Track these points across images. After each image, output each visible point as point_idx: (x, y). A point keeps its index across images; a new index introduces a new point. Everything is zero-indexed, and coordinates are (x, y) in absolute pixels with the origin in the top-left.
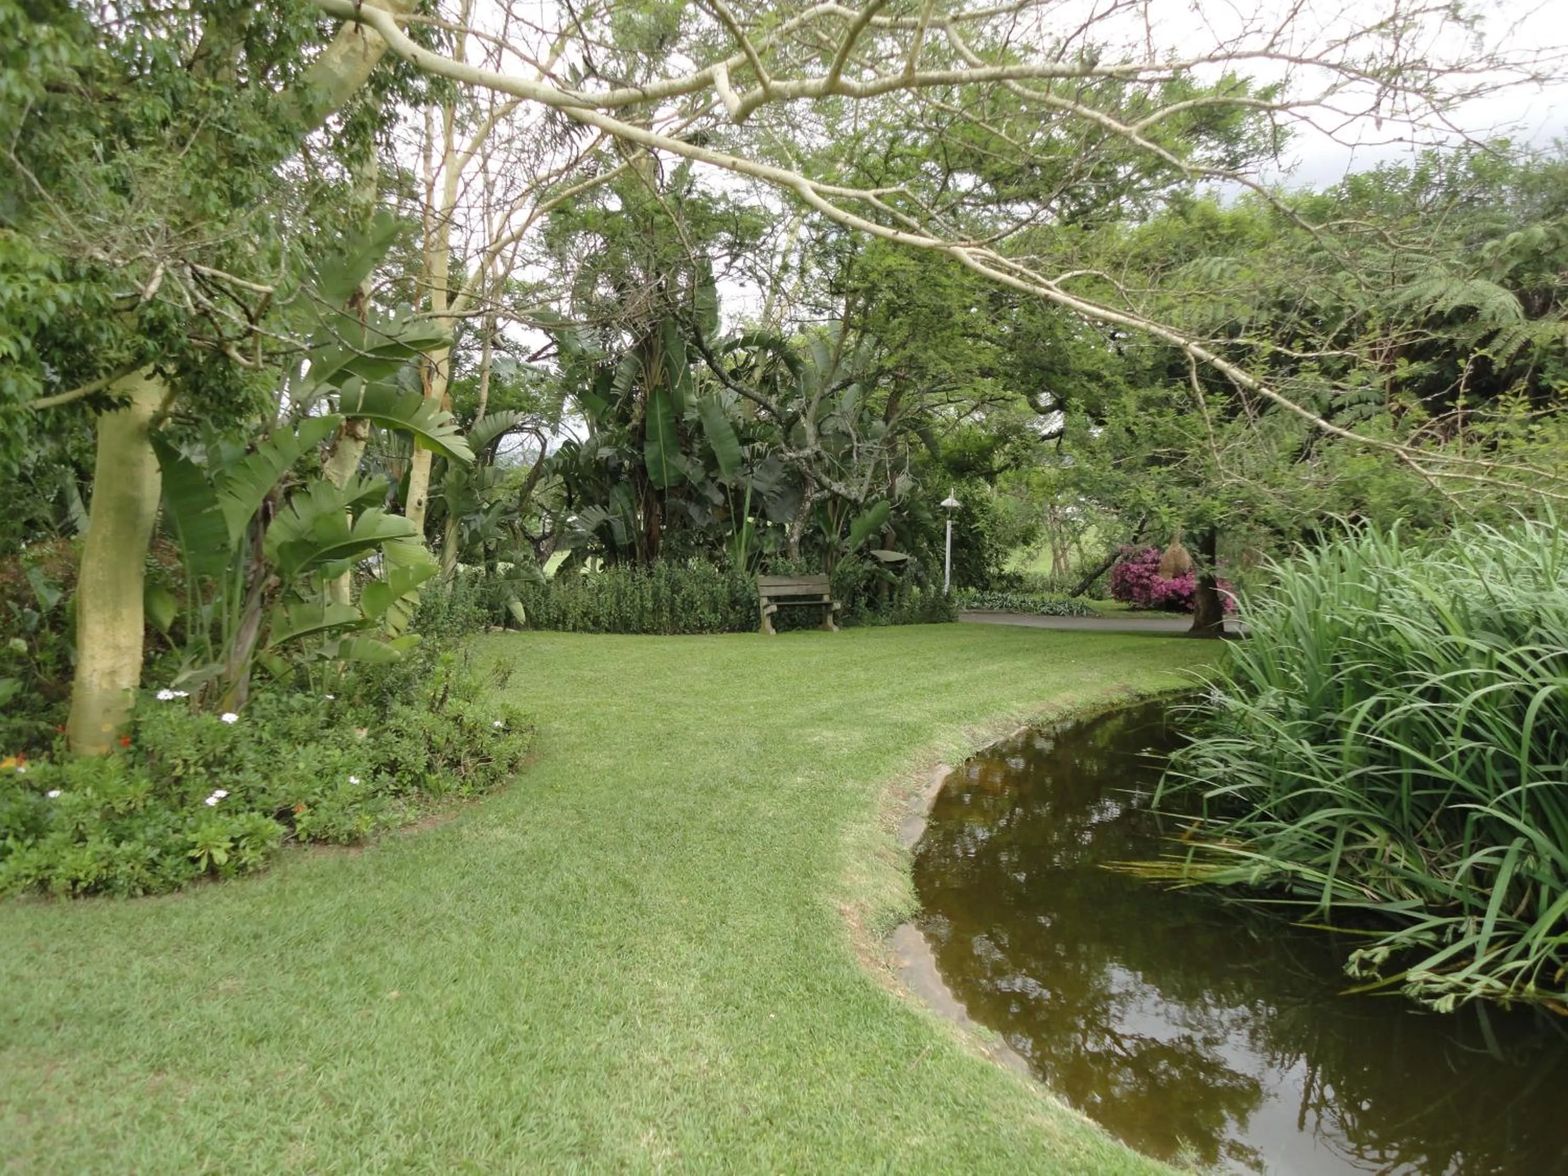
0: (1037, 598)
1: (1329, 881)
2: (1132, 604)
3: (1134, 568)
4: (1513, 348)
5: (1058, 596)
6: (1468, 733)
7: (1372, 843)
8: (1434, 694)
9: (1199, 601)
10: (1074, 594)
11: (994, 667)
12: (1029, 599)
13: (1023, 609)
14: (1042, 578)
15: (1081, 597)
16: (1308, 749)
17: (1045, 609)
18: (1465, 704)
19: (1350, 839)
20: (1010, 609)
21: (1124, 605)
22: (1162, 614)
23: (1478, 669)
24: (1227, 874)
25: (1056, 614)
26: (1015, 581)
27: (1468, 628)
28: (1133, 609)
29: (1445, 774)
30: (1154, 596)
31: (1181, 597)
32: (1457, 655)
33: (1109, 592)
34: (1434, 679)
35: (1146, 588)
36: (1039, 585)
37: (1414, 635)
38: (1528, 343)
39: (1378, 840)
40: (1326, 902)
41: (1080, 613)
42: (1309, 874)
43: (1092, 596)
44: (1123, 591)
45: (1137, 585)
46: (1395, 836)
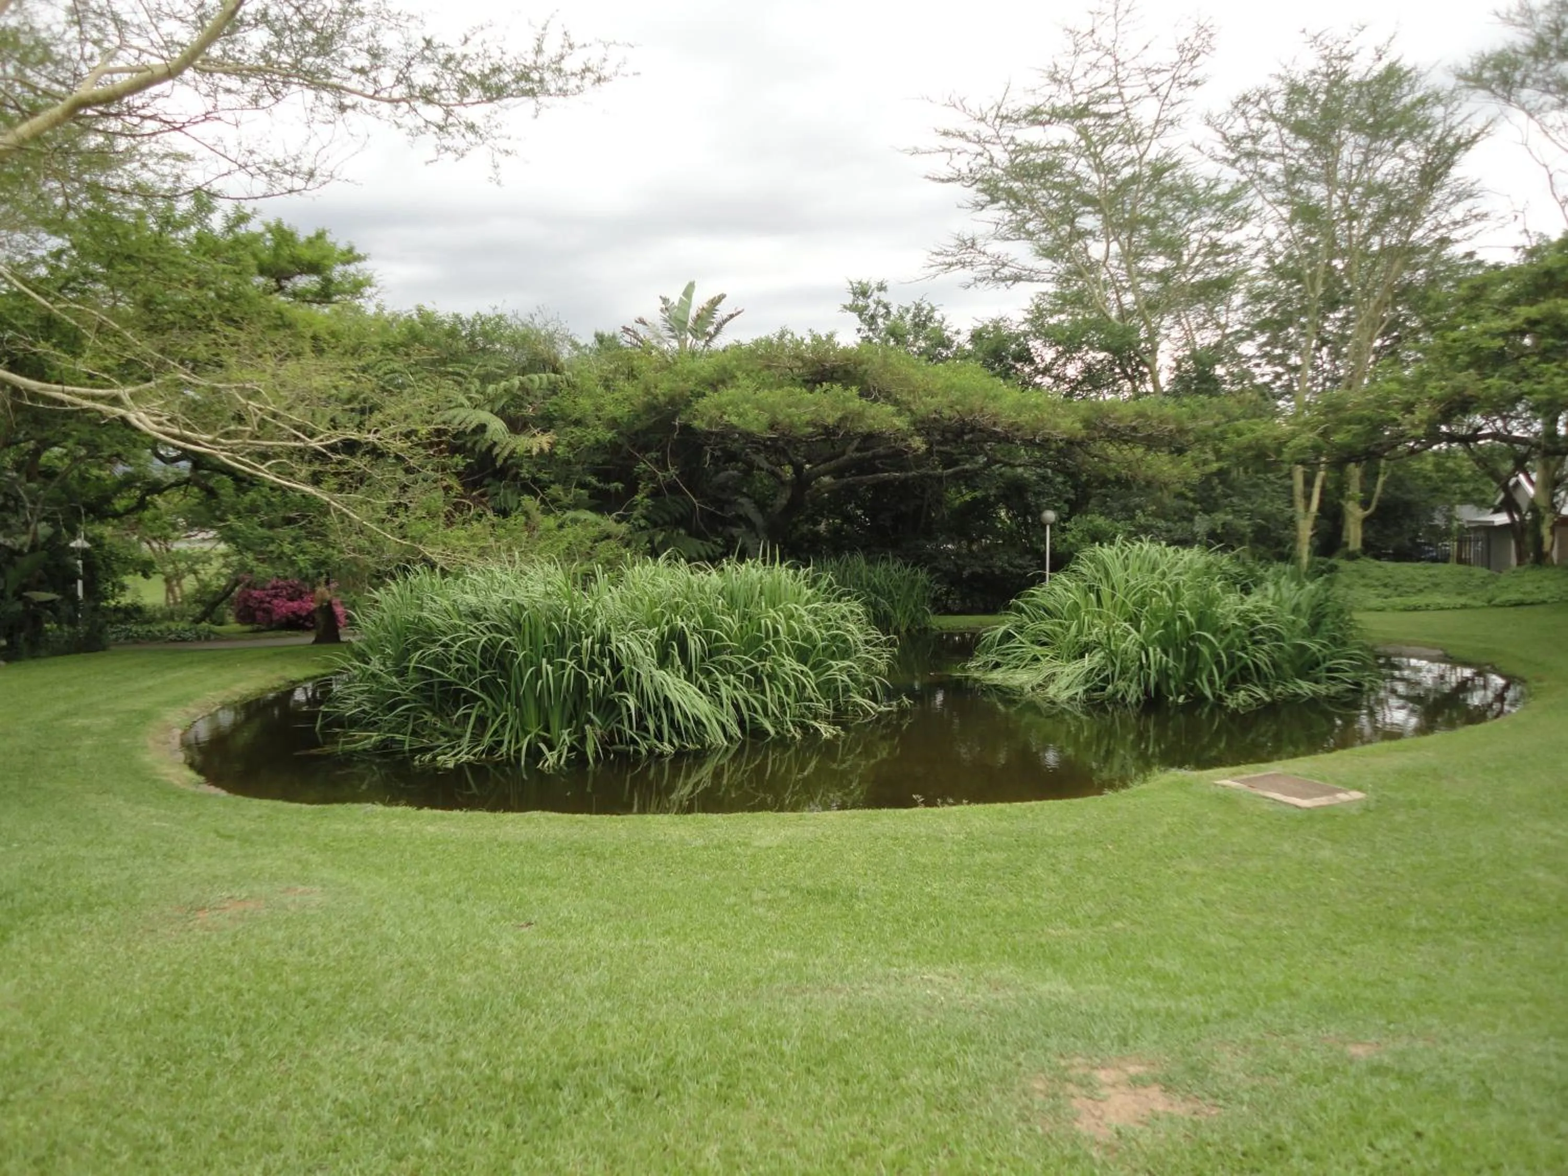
0: (162, 627)
1: (407, 738)
2: (256, 626)
3: (255, 593)
4: (506, 453)
5: (182, 625)
6: (459, 661)
7: (426, 718)
8: (445, 645)
9: (319, 618)
10: (197, 621)
11: (180, 674)
12: (155, 628)
13: (152, 638)
14: (161, 609)
15: (204, 624)
16: (395, 680)
17: (172, 636)
18: (456, 648)
19: (416, 718)
20: (136, 640)
21: (247, 628)
22: (284, 633)
23: (463, 634)
24: (359, 746)
25: (184, 640)
26: (135, 612)
27: (460, 617)
28: (258, 631)
29: (452, 679)
30: (275, 617)
31: (300, 617)
32: (455, 628)
33: (231, 619)
34: (445, 639)
35: (268, 612)
36: (159, 615)
37: (438, 621)
38: (513, 451)
39: (428, 717)
40: (407, 747)
41: (207, 639)
42: (399, 737)
43: (214, 623)
44: (246, 615)
45: (258, 609)
46: (435, 714)
